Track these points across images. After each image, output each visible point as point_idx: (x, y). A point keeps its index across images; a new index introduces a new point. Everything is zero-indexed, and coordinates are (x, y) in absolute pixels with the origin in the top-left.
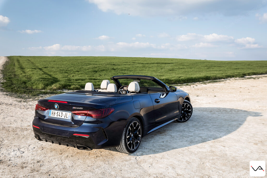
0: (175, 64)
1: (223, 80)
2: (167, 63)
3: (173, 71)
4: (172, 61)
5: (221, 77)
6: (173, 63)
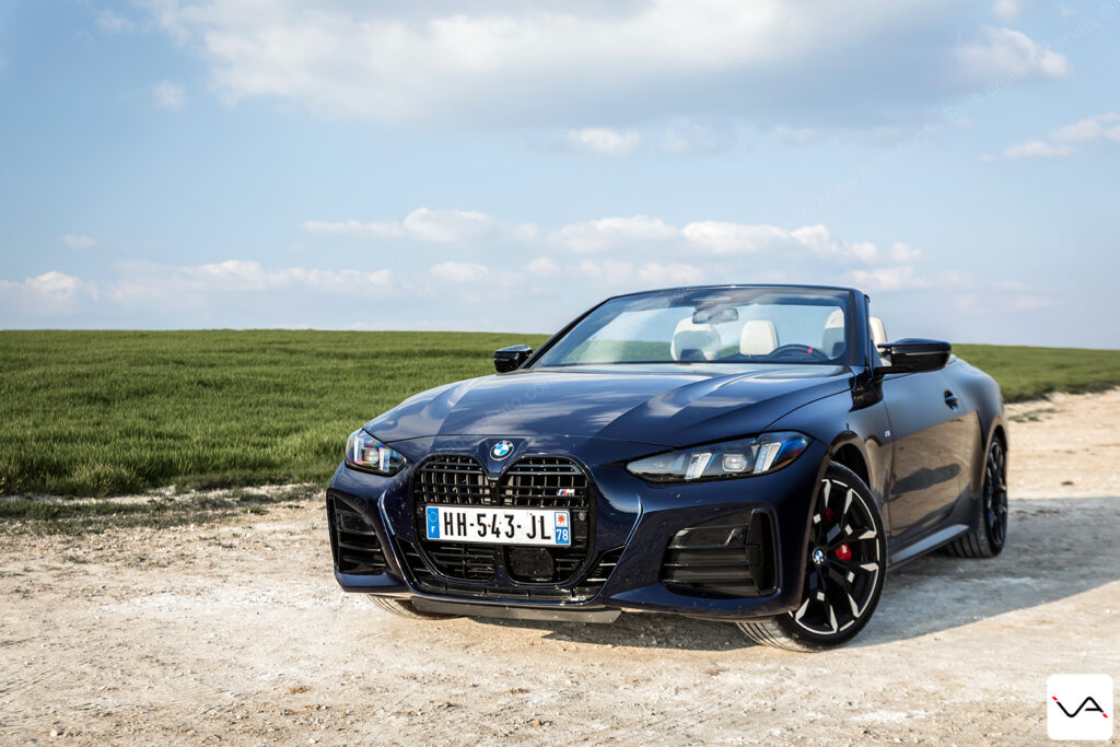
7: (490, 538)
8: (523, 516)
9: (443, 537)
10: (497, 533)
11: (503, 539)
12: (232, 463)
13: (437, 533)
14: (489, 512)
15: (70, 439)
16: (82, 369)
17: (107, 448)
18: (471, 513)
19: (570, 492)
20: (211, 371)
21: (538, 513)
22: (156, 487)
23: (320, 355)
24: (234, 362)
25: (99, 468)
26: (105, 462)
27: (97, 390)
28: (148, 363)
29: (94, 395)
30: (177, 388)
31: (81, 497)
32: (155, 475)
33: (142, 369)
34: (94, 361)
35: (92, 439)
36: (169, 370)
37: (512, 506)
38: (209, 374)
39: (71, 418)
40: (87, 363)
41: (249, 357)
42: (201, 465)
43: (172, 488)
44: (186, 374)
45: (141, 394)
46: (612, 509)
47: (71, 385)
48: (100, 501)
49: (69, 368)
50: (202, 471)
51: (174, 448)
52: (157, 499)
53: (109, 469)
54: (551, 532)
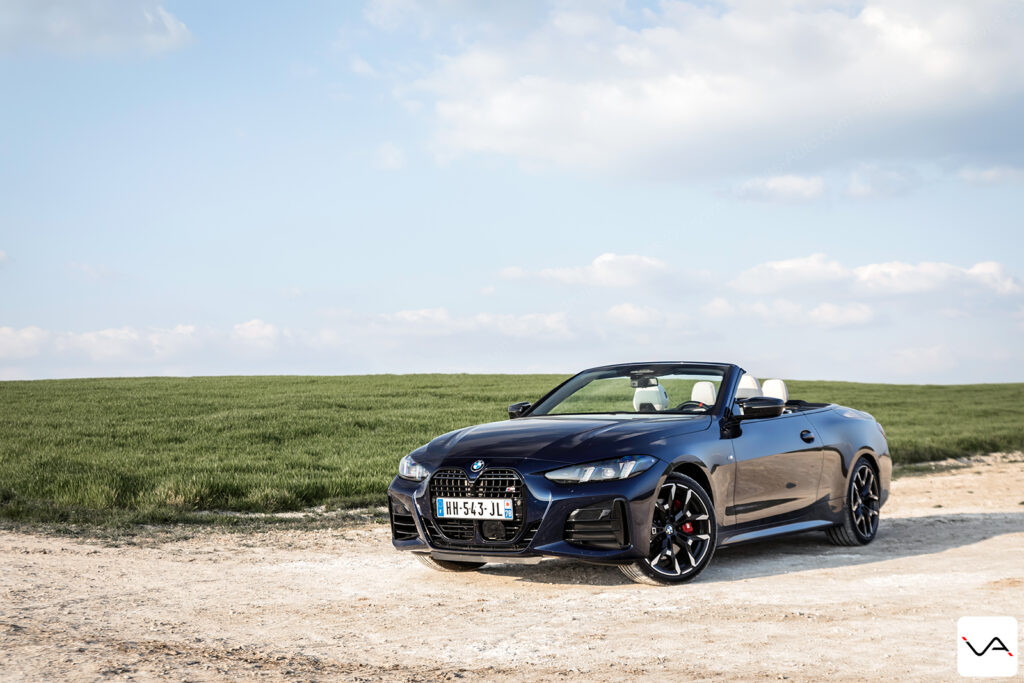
1: (951, 461)
5: (938, 450)
7: (470, 516)
8: (488, 503)
9: (446, 516)
10: (474, 513)
11: (477, 516)
12: (371, 488)
13: (442, 513)
14: (470, 501)
15: (248, 470)
16: (259, 413)
17: (275, 477)
18: (460, 501)
19: (513, 489)
20: (368, 413)
21: (495, 501)
22: (311, 506)
23: (465, 398)
24: (388, 405)
25: (268, 491)
26: (273, 487)
27: (271, 430)
28: (315, 407)
29: (267, 435)
30: (337, 429)
31: (254, 512)
32: (310, 497)
33: (309, 412)
34: (269, 406)
35: (265, 470)
36: (333, 413)
37: (482, 497)
38: (366, 417)
39: (249, 454)
40: (263, 407)
41: (401, 400)
42: (346, 490)
43: (323, 507)
44: (346, 416)
45: (308, 434)
46: (534, 499)
47: (249, 427)
48: (268, 515)
49: (247, 412)
50: (347, 494)
51: (327, 476)
52: (311, 514)
53: (275, 492)
54: (502, 511)
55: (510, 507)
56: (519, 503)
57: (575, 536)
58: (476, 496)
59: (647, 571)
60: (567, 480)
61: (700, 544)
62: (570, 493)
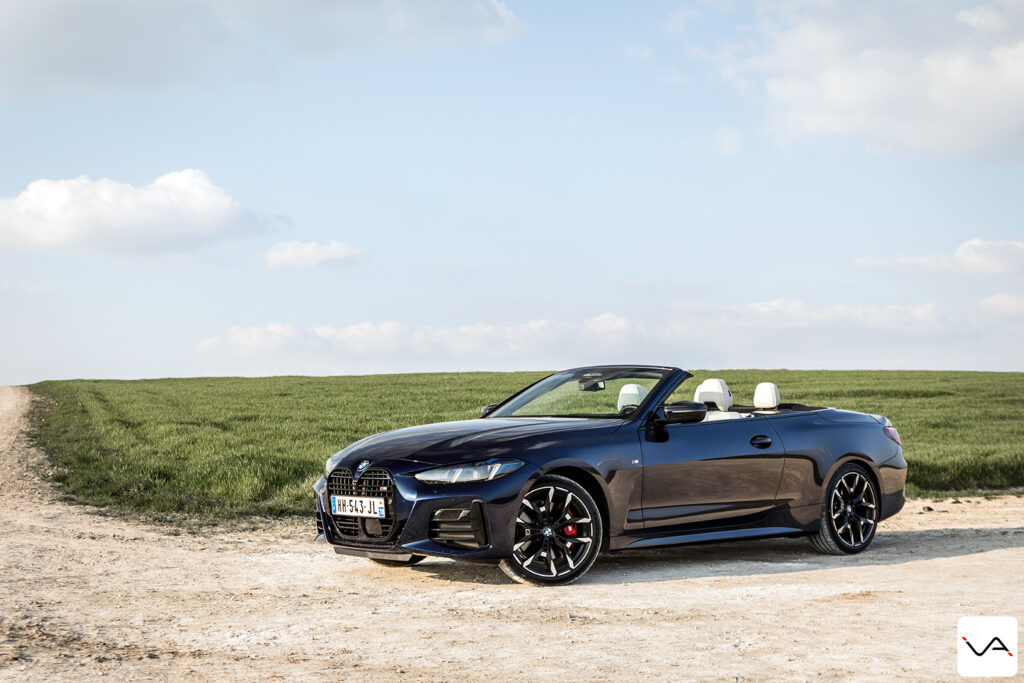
0: (961, 399)
2: (916, 395)
3: (949, 430)
4: (945, 384)
6: (949, 394)
7: (354, 514)
8: (366, 501)
9: (338, 513)
10: (357, 510)
11: (359, 514)
13: (335, 511)
14: (354, 499)
18: (347, 499)
19: (385, 488)
21: (372, 499)
37: (363, 496)
46: (402, 498)
54: (377, 510)
55: (383, 505)
56: (390, 501)
57: (441, 535)
58: (359, 494)
59: (519, 570)
60: (434, 481)
61: (582, 546)
62: (434, 494)
